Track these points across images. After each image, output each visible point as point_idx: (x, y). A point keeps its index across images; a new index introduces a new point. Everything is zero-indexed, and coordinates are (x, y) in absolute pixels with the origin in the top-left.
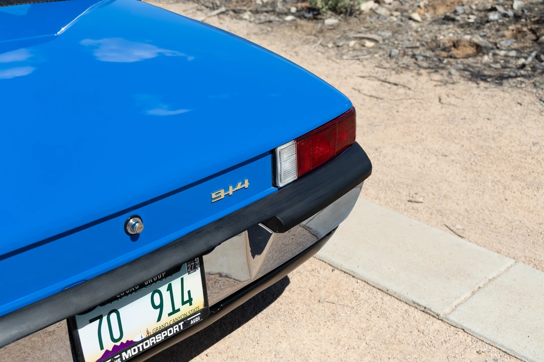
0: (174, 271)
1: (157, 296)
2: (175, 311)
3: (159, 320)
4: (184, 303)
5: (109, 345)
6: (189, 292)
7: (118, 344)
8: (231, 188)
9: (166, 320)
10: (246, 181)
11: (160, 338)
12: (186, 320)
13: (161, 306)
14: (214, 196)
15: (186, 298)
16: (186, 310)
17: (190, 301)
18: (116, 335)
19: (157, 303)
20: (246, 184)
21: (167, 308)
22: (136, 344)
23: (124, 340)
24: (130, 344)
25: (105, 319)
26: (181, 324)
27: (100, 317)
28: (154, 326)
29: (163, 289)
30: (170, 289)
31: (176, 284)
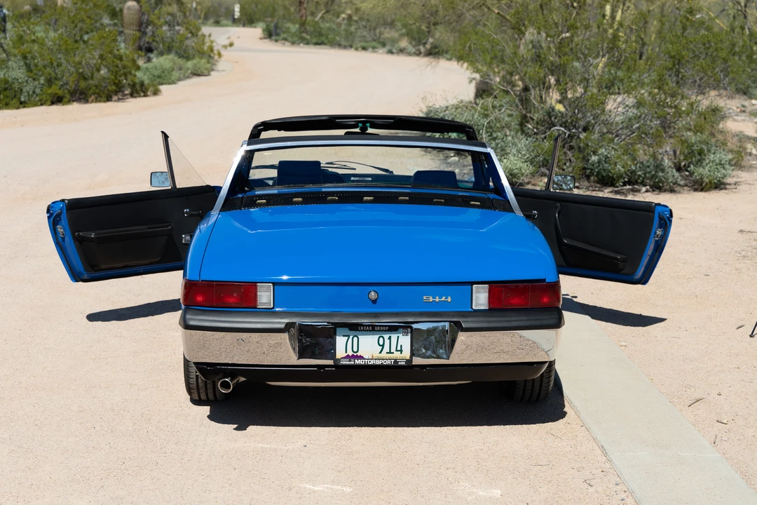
0: (393, 329)
1: (381, 339)
2: (390, 352)
3: (380, 353)
4: (397, 350)
5: (350, 353)
6: (401, 346)
7: (355, 354)
8: (437, 298)
9: (384, 354)
10: (449, 298)
11: (378, 362)
12: (396, 361)
13: (383, 346)
14: (425, 298)
15: (399, 348)
16: (397, 355)
17: (401, 351)
18: (355, 350)
19: (381, 343)
20: (449, 300)
21: (386, 349)
22: (365, 359)
23: (359, 354)
24: (361, 357)
25: (351, 337)
26: (393, 361)
27: (349, 336)
28: (377, 355)
29: (386, 337)
30: (390, 338)
31: (394, 337)
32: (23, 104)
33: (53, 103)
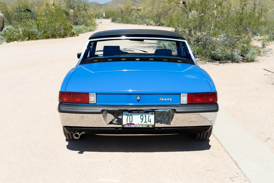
0: (147, 112)
1: (142, 116)
2: (146, 122)
5: (129, 122)
7: (131, 123)
8: (166, 99)
9: (143, 123)
11: (141, 126)
12: (148, 126)
13: (143, 119)
14: (160, 99)
15: (149, 120)
16: (149, 123)
17: (150, 121)
18: (131, 121)
22: (135, 125)
23: (132, 123)
24: (133, 124)
25: (129, 116)
28: (140, 123)
29: (144, 116)
31: (147, 116)
32: (37, 39)
33: (46, 38)
